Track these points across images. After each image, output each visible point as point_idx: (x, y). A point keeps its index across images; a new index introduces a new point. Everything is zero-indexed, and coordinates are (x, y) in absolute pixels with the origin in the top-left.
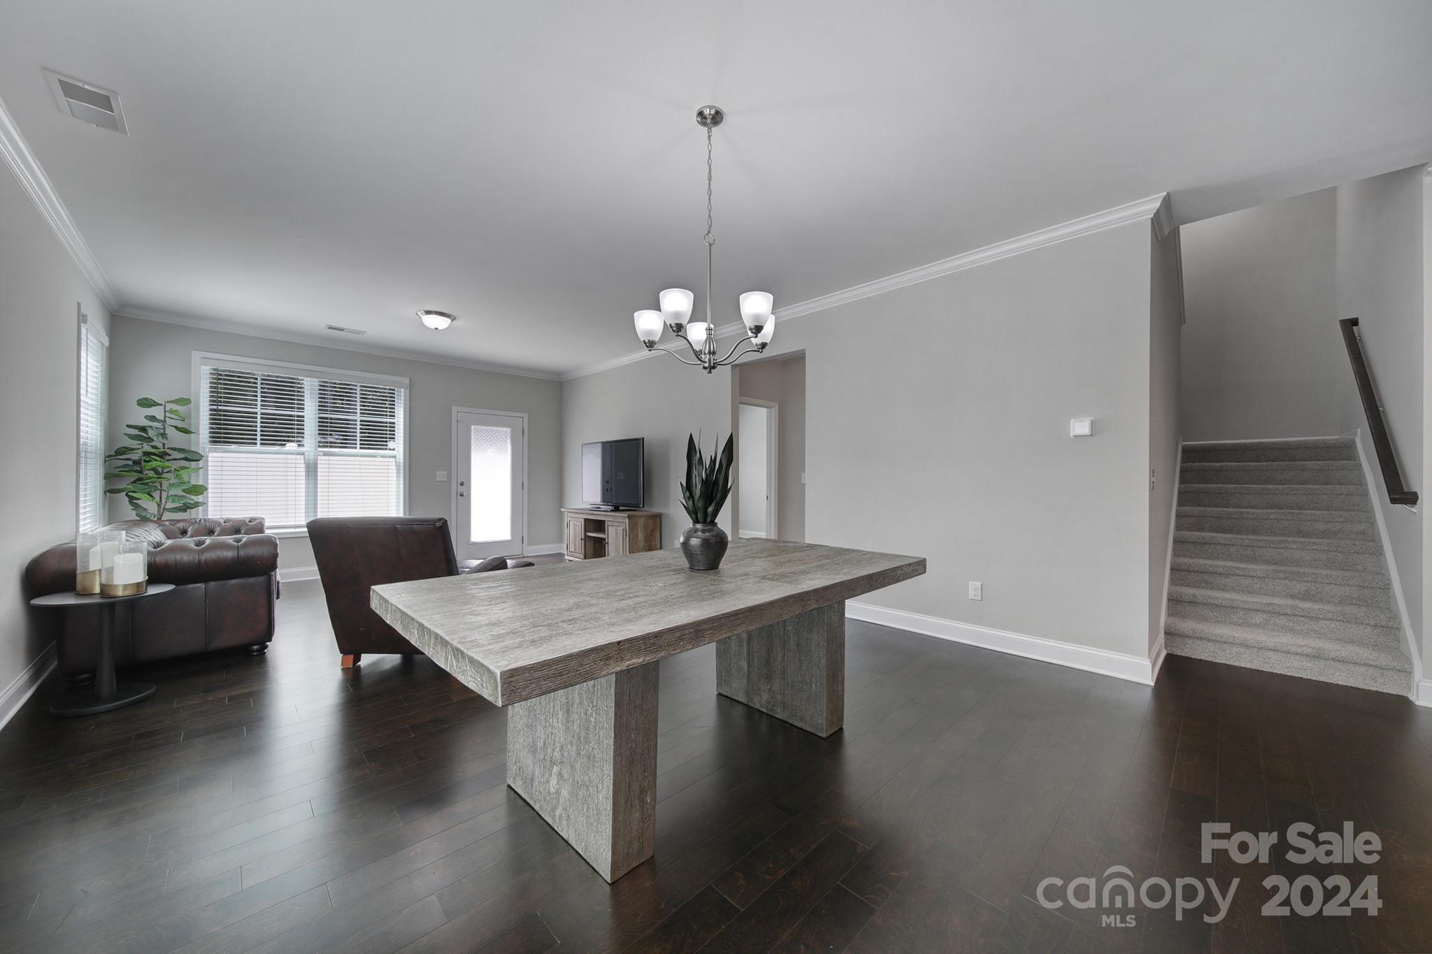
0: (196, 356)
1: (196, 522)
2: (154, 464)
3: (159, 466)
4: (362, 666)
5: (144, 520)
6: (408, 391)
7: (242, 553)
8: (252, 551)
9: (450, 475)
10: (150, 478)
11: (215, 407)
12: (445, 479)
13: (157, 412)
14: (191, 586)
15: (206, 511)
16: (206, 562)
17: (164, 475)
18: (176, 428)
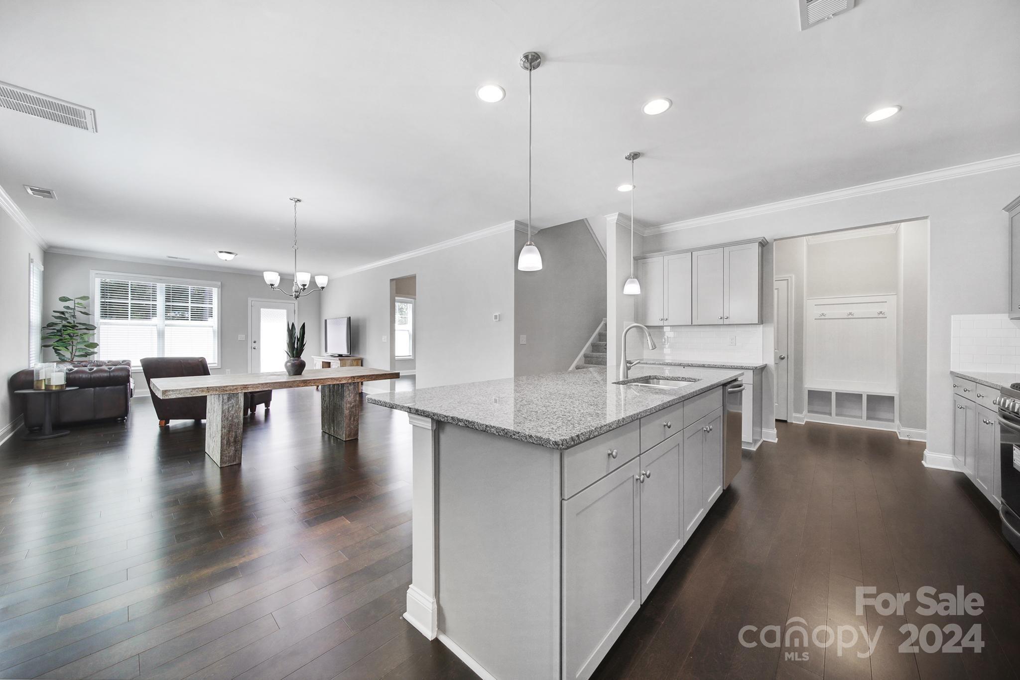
0: (93, 273)
1: (92, 362)
2: (69, 332)
3: (72, 333)
4: (170, 426)
5: (63, 361)
6: (220, 290)
7: (112, 374)
8: (116, 374)
9: (247, 337)
10: (67, 339)
11: (103, 300)
12: (244, 339)
13: (70, 304)
14: (86, 389)
15: (98, 356)
16: (94, 377)
17: (74, 338)
18: (81, 312)
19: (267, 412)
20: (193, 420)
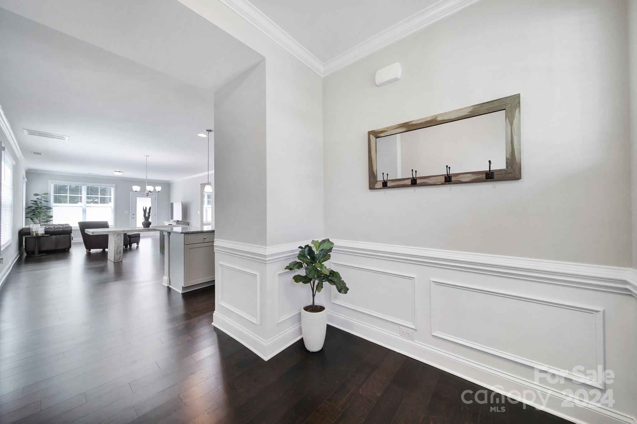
0: (50, 181)
2: (38, 210)
3: (40, 211)
4: (91, 252)
6: (115, 188)
7: (64, 229)
8: (66, 229)
9: (130, 212)
10: (37, 214)
11: (55, 195)
12: (128, 214)
13: (39, 197)
14: (53, 236)
15: (53, 222)
16: (56, 231)
17: (41, 213)
18: (44, 201)
19: (137, 247)
20: (102, 249)
